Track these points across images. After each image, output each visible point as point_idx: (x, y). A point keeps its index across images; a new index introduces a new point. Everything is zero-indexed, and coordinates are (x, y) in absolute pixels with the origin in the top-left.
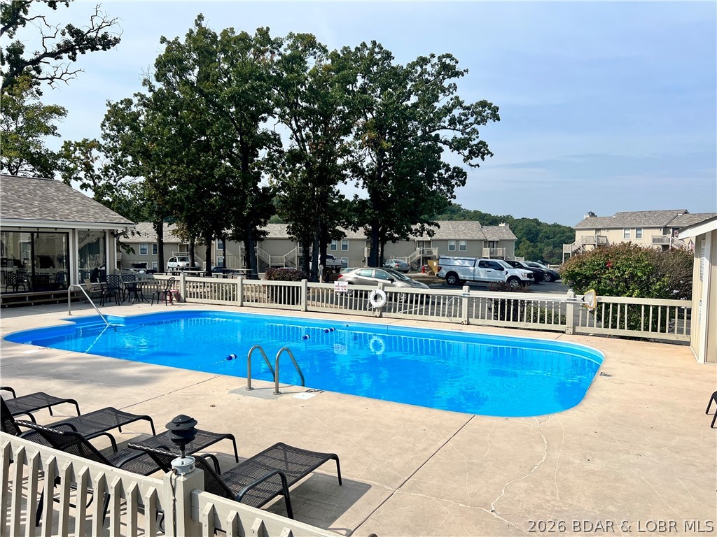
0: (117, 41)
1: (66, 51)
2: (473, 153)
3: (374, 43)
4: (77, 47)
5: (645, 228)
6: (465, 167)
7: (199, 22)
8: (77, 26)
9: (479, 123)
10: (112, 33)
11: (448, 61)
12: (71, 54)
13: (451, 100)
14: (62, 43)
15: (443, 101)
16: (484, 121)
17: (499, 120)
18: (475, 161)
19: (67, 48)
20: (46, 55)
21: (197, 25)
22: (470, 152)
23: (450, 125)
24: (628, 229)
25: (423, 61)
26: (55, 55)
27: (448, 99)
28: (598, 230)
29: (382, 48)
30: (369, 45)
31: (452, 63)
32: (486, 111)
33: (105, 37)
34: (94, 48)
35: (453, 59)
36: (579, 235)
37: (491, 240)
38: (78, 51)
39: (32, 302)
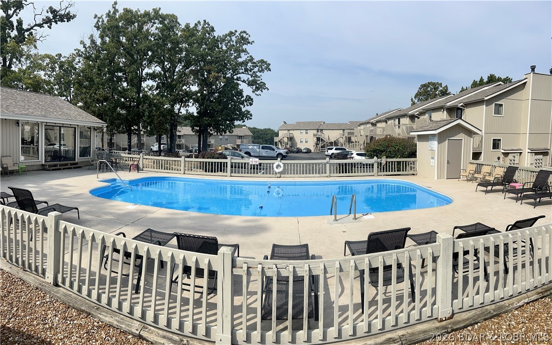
0: (74, 16)
1: (46, 23)
2: (257, 89)
3: (205, 21)
4: (53, 20)
5: (309, 130)
6: (253, 96)
7: (114, 6)
8: (54, 8)
9: (260, 72)
10: (72, 11)
11: (244, 35)
12: (49, 25)
13: (248, 57)
14: (45, 18)
15: (243, 57)
16: (262, 71)
17: (270, 71)
18: (259, 92)
19: (48, 21)
20: (36, 25)
21: (114, 7)
22: (256, 87)
23: (245, 71)
24: (302, 130)
25: (231, 34)
26: (40, 26)
27: (246, 56)
28: (289, 130)
29: (209, 25)
30: (202, 23)
31: (247, 36)
32: (264, 66)
33: (68, 14)
34: (62, 21)
35: (247, 34)
36: (281, 133)
37: (240, 135)
38: (53, 23)
39: (62, 167)
